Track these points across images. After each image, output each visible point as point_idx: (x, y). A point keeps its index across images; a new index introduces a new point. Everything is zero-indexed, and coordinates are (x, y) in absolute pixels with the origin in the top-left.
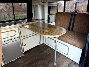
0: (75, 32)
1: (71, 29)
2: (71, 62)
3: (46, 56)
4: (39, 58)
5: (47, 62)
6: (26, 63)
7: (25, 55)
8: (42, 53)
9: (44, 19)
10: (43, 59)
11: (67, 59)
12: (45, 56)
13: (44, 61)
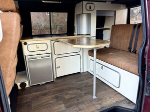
3: (86, 86)
4: (74, 86)
5: (84, 92)
6: (54, 89)
8: (81, 82)
9: (90, 34)
10: (79, 89)
12: (83, 86)
13: (79, 91)
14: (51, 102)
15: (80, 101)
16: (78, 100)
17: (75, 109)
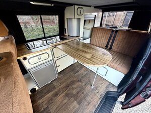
0: (113, 51)
1: (109, 48)
2: (109, 85)
3: (82, 77)
4: (75, 79)
5: (84, 84)
6: (61, 86)
7: (60, 76)
8: (78, 74)
9: (79, 36)
10: (79, 81)
11: (104, 80)
12: (80, 77)
13: (80, 83)
14: (65, 101)
15: (85, 93)
16: (83, 93)
17: (85, 103)
